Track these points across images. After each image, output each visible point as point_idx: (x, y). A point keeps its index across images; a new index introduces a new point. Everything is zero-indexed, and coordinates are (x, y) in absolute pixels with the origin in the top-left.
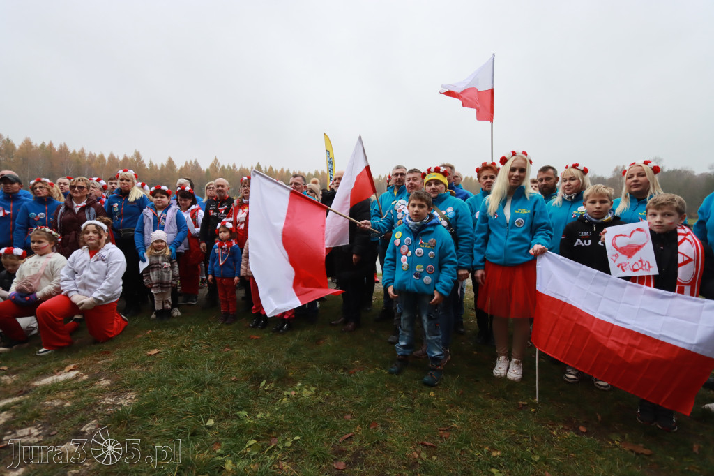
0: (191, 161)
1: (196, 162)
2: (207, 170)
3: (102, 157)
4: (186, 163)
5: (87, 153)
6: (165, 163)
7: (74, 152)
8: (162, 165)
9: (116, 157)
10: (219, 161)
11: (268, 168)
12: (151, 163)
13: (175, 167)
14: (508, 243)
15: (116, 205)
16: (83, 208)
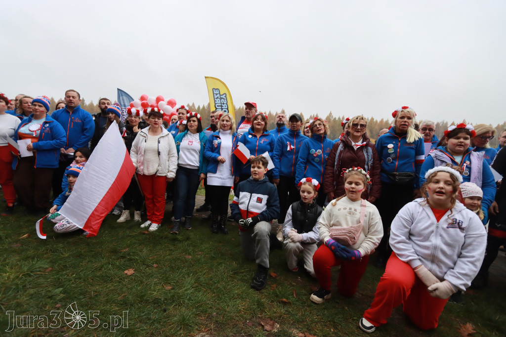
15: (390, 146)
16: (362, 147)
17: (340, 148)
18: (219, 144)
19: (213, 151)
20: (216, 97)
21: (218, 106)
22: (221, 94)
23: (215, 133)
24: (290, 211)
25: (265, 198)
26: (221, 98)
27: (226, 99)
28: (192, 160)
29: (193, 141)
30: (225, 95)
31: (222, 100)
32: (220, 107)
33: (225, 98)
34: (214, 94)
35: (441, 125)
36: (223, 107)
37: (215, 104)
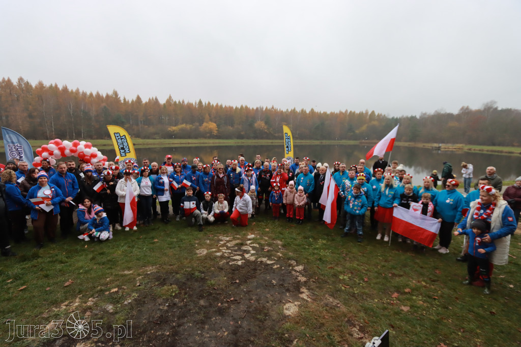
0: (153, 99)
1: (156, 99)
2: (164, 104)
3: (91, 94)
4: (150, 99)
5: (81, 91)
6: (135, 99)
7: (72, 90)
8: (133, 101)
9: (101, 95)
10: (172, 98)
11: (207, 103)
12: (125, 99)
13: (142, 102)
14: (386, 201)
15: (231, 174)
16: (223, 177)
17: (216, 177)
18: (163, 182)
19: (159, 185)
22: (121, 136)
23: (159, 176)
24: (202, 204)
25: (195, 202)
26: (121, 139)
28: (148, 192)
29: (147, 182)
32: (122, 145)
33: (125, 138)
35: (259, 109)
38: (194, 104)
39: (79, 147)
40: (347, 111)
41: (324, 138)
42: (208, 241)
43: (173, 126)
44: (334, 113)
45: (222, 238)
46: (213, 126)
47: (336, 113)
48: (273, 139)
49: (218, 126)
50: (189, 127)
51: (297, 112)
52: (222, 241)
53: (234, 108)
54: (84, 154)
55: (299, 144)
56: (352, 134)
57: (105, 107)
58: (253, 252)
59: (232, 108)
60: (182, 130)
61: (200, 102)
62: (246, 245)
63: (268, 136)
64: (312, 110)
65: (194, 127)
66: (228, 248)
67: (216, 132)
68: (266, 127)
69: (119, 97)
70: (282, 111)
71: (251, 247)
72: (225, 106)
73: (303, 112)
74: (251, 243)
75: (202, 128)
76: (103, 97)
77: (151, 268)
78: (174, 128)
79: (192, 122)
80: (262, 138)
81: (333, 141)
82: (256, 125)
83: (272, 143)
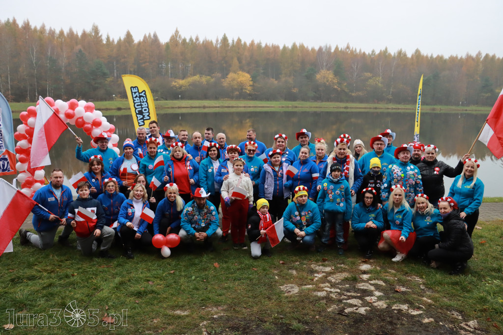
0: (150, 34)
1: (155, 36)
2: (167, 44)
3: (62, 33)
4: (145, 37)
5: (47, 28)
6: (123, 37)
7: (35, 28)
8: (120, 39)
9: (75, 33)
10: (180, 33)
11: (236, 40)
12: (108, 39)
13: (133, 41)
20: (134, 96)
21: (137, 105)
22: (140, 92)
26: (140, 97)
27: (146, 97)
30: (144, 93)
31: (142, 98)
32: (140, 107)
33: (144, 96)
34: (132, 93)
35: (324, 50)
36: (143, 106)
37: (135, 103)
38: (214, 42)
39: (77, 109)
40: (479, 54)
41: (438, 101)
42: (294, 272)
43: (180, 79)
44: (457, 57)
45: (317, 268)
46: (244, 78)
47: (459, 57)
48: (347, 101)
49: (254, 78)
50: (204, 79)
51: (390, 55)
52: (318, 272)
53: (281, 48)
54: (83, 120)
55: (394, 111)
56: (489, 94)
57: (80, 51)
58: (377, 293)
59: (278, 47)
60: (193, 84)
61: (225, 39)
62: (363, 281)
63: (339, 96)
64: (417, 51)
65: (213, 80)
66: (333, 285)
67: (249, 88)
68: (335, 81)
69: (100, 35)
70: (364, 53)
71: (371, 284)
72: (266, 45)
73: (401, 55)
74: (370, 279)
75: (226, 83)
76: (77, 35)
77: (215, 309)
78: (181, 82)
79: (210, 72)
80: (329, 100)
81: (453, 107)
82: (318, 76)
83: (346, 108)
